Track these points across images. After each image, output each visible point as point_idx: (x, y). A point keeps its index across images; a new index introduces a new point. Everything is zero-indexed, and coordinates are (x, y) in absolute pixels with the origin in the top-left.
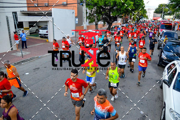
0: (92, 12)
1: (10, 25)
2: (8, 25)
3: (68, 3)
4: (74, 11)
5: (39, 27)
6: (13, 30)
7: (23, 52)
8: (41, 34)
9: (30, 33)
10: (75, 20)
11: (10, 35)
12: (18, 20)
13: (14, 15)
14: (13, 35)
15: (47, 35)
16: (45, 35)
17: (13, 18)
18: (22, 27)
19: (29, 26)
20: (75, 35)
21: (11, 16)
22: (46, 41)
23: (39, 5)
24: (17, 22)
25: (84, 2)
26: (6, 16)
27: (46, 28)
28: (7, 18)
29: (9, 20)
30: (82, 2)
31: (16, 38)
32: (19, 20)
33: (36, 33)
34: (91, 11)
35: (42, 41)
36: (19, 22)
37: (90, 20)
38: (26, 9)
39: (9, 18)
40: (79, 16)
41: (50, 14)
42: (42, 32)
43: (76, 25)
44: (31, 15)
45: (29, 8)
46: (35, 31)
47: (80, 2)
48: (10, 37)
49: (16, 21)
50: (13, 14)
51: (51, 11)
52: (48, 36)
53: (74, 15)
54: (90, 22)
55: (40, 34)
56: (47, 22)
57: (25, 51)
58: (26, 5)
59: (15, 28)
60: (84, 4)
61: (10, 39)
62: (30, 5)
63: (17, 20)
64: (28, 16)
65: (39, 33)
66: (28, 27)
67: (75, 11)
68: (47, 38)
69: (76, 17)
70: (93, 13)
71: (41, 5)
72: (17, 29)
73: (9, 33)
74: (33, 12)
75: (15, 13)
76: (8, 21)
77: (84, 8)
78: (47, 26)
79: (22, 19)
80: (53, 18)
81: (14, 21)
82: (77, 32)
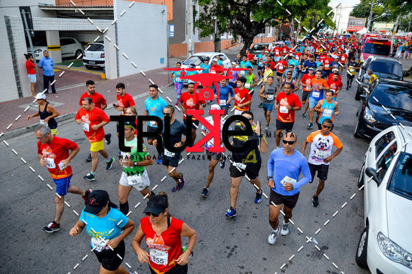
0: (206, 12)
1: (14, 38)
2: (11, 39)
4: (165, 7)
5: (83, 43)
6: (22, 49)
8: (87, 61)
9: (64, 59)
10: (168, 29)
11: (15, 62)
12: (34, 25)
13: (24, 15)
14: (22, 61)
15: (103, 62)
16: (97, 62)
17: (21, 22)
18: (44, 43)
19: (61, 40)
20: (168, 63)
21: (16, 16)
22: (100, 78)
24: (30, 32)
26: (5, 17)
27: (98, 47)
28: (8, 22)
29: (12, 25)
31: (30, 68)
32: (37, 27)
34: (205, 9)
35: (90, 76)
36: (36, 32)
37: (201, 30)
39: (11, 22)
40: (177, 19)
42: (90, 55)
43: (171, 40)
44: (63, 14)
46: (74, 55)
48: (15, 67)
49: (29, 28)
50: (21, 11)
51: (112, 7)
52: (106, 65)
53: (166, 18)
54: (202, 35)
55: (85, 61)
57: (52, 100)
59: (28, 45)
61: (16, 72)
63: (31, 26)
64: (58, 17)
65: (84, 58)
66: (58, 44)
67: (168, 7)
68: (102, 69)
69: (170, 23)
70: (209, 13)
72: (32, 48)
73: (14, 56)
75: (27, 9)
76: (9, 28)
77: (189, 1)
78: (103, 42)
79: (42, 23)
80: (115, 23)
81: (25, 28)
82: (172, 57)
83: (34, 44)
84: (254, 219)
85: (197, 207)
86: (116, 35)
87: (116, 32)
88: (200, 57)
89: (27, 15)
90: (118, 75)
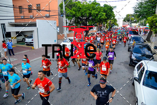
0: (71, 22)
3: (50, 15)
4: (55, 21)
5: (25, 36)
7: (10, 58)
8: (27, 42)
9: (17, 42)
10: (57, 29)
14: (1, 43)
15: (33, 43)
16: (30, 43)
17: (1, 29)
18: (10, 37)
20: (57, 42)
22: (31, 49)
23: (25, 17)
24: (5, 33)
25: (64, 14)
27: (31, 37)
30: (62, 14)
32: (7, 31)
33: (23, 42)
34: (71, 21)
35: (28, 48)
36: (7, 32)
38: (13, 21)
40: (60, 26)
41: (34, 25)
42: (28, 40)
43: (58, 34)
44: (18, 26)
45: (17, 20)
46: (21, 40)
47: (60, 14)
49: (4, 31)
50: (1, 25)
51: (36, 22)
52: (34, 43)
53: (56, 25)
54: (70, 31)
55: (26, 42)
56: (32, 31)
57: (12, 58)
58: (13, 18)
59: (4, 37)
60: (64, 16)
62: (17, 18)
64: (15, 27)
65: (25, 41)
67: (57, 21)
68: (32, 45)
69: (58, 27)
71: (27, 17)
72: (5, 39)
74: (20, 23)
75: (4, 24)
77: (64, 19)
78: (32, 35)
79: (9, 29)
80: (37, 28)
81: (3, 31)
82: (59, 39)
83: (6, 37)
84: (93, 100)
85: (71, 97)
86: (38, 32)
87: (37, 31)
88: (69, 39)
89: (4, 26)
90: (39, 47)
